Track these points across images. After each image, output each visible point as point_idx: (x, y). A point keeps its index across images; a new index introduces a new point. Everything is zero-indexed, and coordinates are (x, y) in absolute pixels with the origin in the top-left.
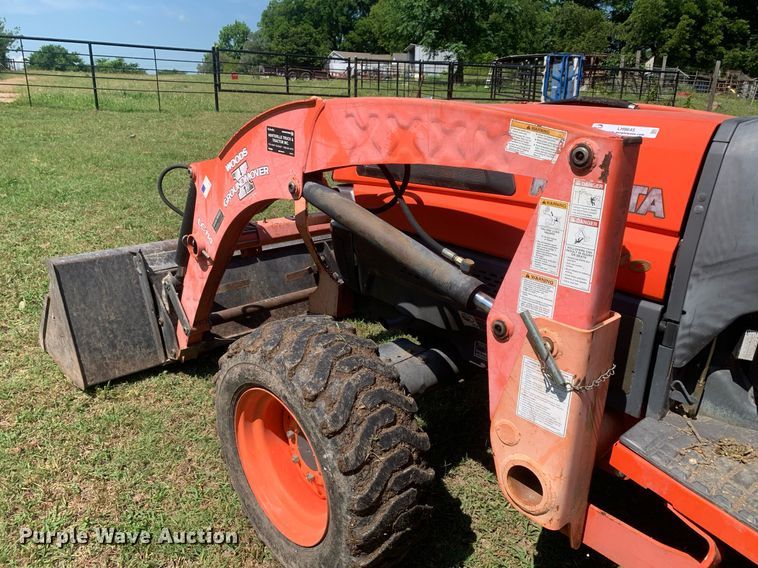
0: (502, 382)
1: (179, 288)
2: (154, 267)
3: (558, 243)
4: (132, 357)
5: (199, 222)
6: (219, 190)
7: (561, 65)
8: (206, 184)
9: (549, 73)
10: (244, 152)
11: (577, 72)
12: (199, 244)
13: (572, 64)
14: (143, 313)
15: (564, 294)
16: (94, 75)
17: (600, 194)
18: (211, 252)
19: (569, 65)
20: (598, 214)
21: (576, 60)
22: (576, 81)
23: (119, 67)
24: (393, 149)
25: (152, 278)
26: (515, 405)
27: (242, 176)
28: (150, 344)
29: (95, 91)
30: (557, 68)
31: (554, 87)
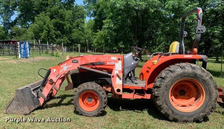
0: (114, 82)
3: (118, 66)
5: (51, 77)
6: (58, 70)
8: (54, 70)
9: (20, 47)
10: (66, 64)
11: (28, 46)
15: (119, 71)
17: (121, 62)
18: (55, 81)
19: (25, 44)
20: (121, 63)
21: (27, 43)
24: (96, 60)
26: (116, 83)
27: (66, 67)
30: (22, 45)
31: (22, 51)
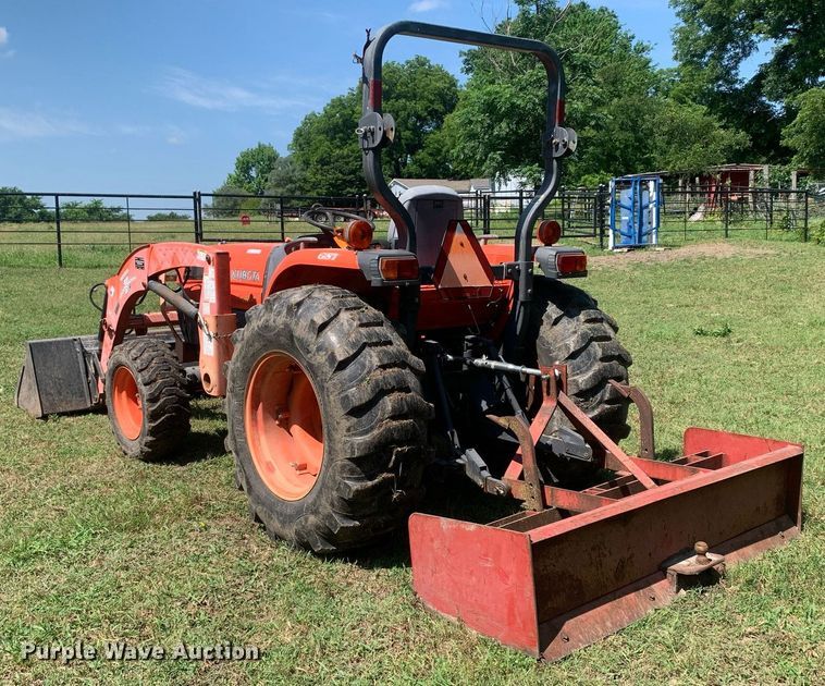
1: (99, 356)
2: (87, 349)
3: (208, 287)
4: (71, 401)
5: (110, 312)
6: (118, 292)
7: (631, 191)
8: (112, 290)
9: (616, 201)
10: (127, 271)
11: (654, 199)
12: (108, 323)
13: (648, 188)
14: (79, 376)
15: (211, 306)
16: (58, 227)
17: (213, 270)
18: (114, 327)
19: (642, 191)
21: (651, 184)
22: (654, 210)
23: (95, 214)
25: (85, 353)
26: (204, 350)
27: (127, 282)
28: (82, 395)
29: (59, 247)
30: (626, 195)
31: (623, 218)
